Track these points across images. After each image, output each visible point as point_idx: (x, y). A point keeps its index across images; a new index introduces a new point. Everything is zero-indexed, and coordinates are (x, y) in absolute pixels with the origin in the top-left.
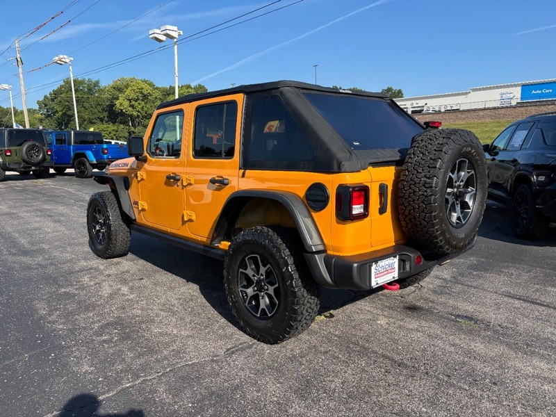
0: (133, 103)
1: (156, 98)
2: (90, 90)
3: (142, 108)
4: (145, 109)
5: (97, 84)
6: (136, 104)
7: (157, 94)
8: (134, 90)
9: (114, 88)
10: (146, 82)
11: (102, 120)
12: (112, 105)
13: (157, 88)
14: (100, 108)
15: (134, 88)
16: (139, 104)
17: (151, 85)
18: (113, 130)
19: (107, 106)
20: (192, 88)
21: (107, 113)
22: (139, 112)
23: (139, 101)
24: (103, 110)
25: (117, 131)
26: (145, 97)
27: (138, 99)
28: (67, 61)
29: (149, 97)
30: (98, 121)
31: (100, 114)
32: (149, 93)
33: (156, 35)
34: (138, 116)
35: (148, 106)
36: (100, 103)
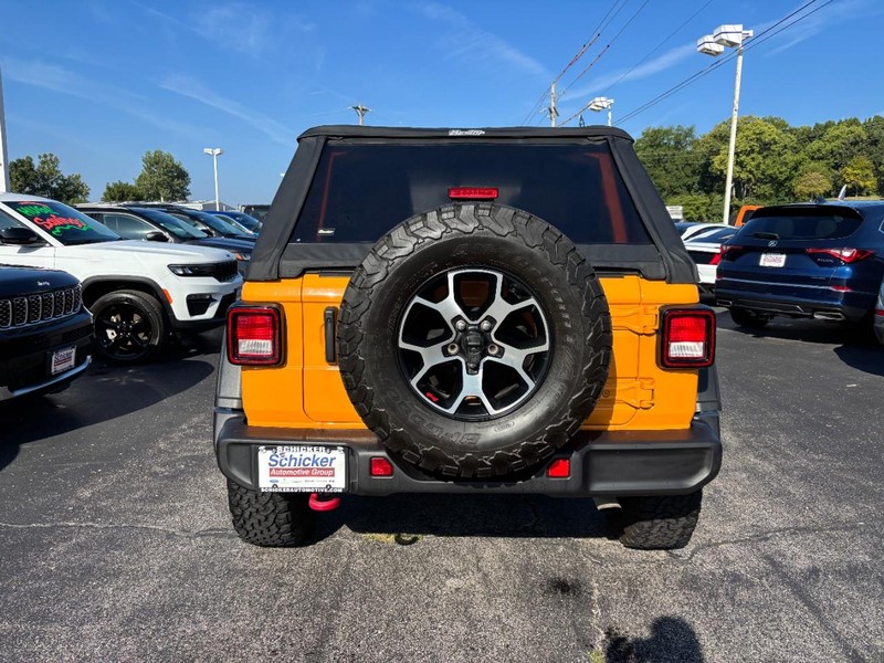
0: (743, 158)
1: (785, 147)
2: (678, 142)
3: (758, 166)
4: (762, 166)
5: (689, 133)
6: (748, 159)
7: (789, 139)
8: (747, 137)
9: (715, 137)
10: (772, 121)
11: (689, 188)
12: (708, 164)
13: (791, 131)
14: (688, 170)
15: (747, 133)
16: (753, 159)
17: (781, 125)
18: (703, 204)
19: (701, 166)
20: (858, 124)
21: (698, 177)
22: (751, 172)
23: (753, 155)
24: (694, 172)
25: (710, 205)
26: (765, 147)
27: (753, 151)
28: (605, 105)
29: (773, 147)
30: (684, 190)
31: (687, 179)
32: (774, 139)
33: (707, 46)
34: (749, 180)
35: (768, 161)
36: (690, 162)
